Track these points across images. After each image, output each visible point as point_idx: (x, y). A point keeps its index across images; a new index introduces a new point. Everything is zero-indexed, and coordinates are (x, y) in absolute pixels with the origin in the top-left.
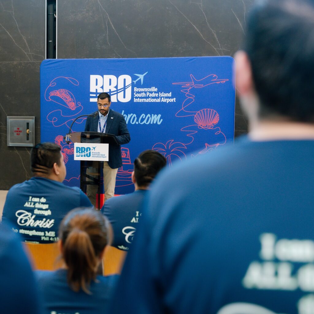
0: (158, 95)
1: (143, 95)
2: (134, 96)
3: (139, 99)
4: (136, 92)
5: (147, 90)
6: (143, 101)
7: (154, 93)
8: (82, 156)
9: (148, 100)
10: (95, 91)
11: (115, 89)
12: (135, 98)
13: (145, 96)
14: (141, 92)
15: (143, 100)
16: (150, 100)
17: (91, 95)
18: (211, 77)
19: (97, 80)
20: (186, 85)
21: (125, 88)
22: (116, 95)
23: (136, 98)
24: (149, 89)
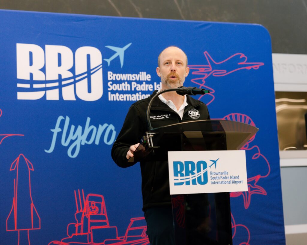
0: (152, 87)
1: (125, 87)
2: (109, 89)
3: (117, 94)
4: (112, 81)
5: (133, 78)
6: (125, 100)
7: (144, 83)
8: (188, 183)
9: (135, 97)
10: (28, 78)
11: (71, 75)
12: (109, 93)
13: (129, 89)
14: (120, 82)
15: (126, 97)
16: (139, 97)
17: (19, 85)
18: (237, 59)
19: (31, 54)
20: (198, 70)
21: (89, 73)
22: (73, 86)
23: (113, 92)
24: (135, 76)
